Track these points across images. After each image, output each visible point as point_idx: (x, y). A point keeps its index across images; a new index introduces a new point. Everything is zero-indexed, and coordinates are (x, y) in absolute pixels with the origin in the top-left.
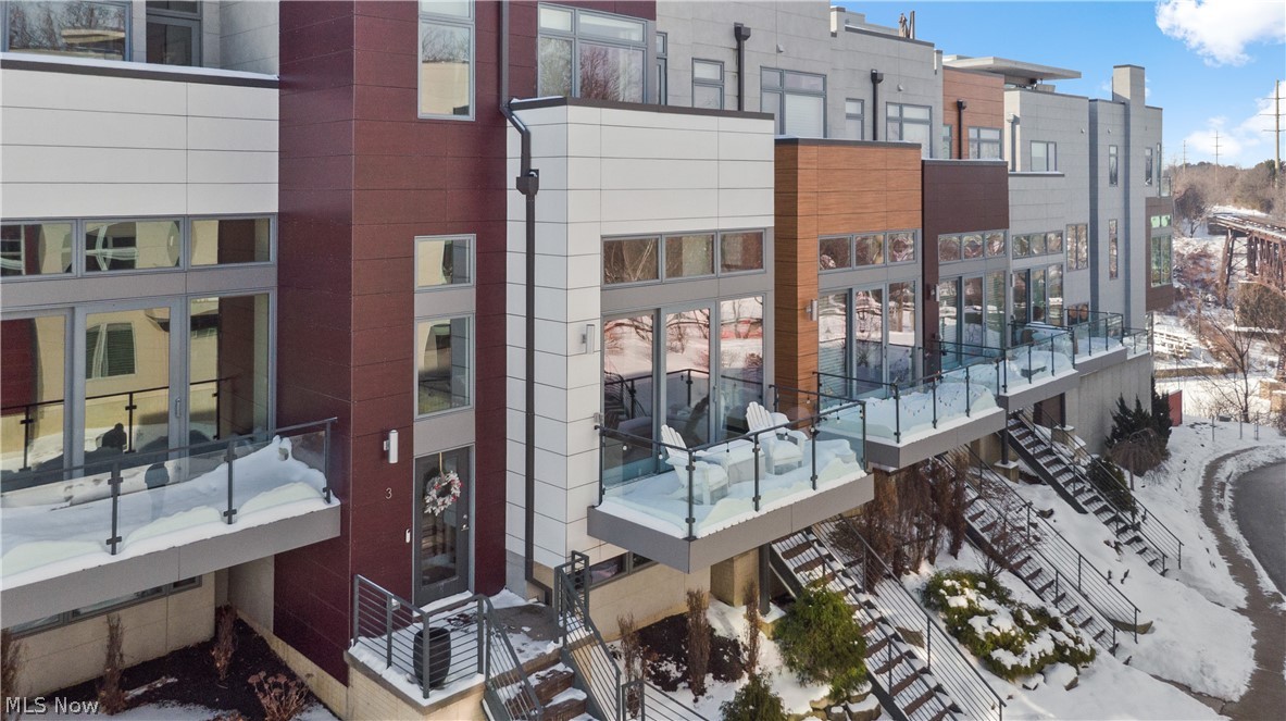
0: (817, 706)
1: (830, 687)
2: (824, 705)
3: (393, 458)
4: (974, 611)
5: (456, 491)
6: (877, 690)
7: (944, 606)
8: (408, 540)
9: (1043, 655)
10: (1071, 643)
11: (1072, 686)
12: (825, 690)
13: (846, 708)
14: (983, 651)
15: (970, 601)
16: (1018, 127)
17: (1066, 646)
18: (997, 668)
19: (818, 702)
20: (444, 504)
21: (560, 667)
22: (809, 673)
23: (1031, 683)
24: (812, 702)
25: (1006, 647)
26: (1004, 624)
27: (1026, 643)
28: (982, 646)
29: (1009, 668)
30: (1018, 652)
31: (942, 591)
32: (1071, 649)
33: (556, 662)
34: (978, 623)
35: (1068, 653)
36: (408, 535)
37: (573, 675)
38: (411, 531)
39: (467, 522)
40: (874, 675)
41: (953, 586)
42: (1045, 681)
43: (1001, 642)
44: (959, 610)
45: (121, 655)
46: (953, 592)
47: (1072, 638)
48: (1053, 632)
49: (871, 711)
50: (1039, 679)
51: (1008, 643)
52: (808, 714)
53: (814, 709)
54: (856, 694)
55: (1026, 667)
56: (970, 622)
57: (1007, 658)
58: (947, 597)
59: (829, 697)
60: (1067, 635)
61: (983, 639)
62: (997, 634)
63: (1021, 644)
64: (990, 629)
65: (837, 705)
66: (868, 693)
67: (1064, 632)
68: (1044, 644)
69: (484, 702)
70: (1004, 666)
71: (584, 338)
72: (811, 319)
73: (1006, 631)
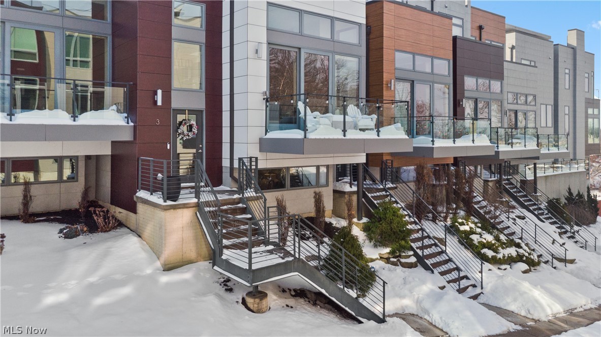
0: (382, 256)
1: (390, 249)
2: (386, 256)
3: (159, 103)
4: (472, 232)
5: (195, 130)
6: (416, 255)
7: (458, 230)
8: (168, 148)
9: (510, 255)
10: (527, 254)
11: (525, 272)
12: (388, 250)
13: (398, 260)
14: (477, 250)
15: (471, 228)
16: (514, 51)
17: (524, 255)
18: (484, 258)
19: (383, 254)
20: (189, 136)
21: (240, 205)
22: (379, 242)
23: (503, 267)
24: (380, 254)
25: (489, 249)
26: (489, 238)
27: (500, 248)
28: (476, 248)
29: (490, 257)
30: (496, 251)
31: (457, 224)
32: (526, 257)
33: (238, 203)
34: (475, 238)
35: (525, 258)
36: (168, 145)
37: (246, 208)
38: (170, 143)
39: (202, 149)
40: (415, 249)
41: (463, 222)
42: (510, 268)
43: (486, 246)
44: (465, 232)
45: (31, 197)
46: (462, 224)
47: (528, 252)
48: (517, 249)
49: (412, 263)
50: (508, 267)
51: (489, 246)
52: (377, 259)
53: (381, 258)
54: (404, 254)
55: (500, 258)
56: (470, 237)
57: (490, 253)
58: (459, 226)
59: (389, 253)
60: (525, 251)
61: (477, 244)
62: (485, 241)
63: (497, 247)
64: (481, 240)
65: (393, 258)
66: (411, 256)
67: (523, 249)
68: (512, 251)
69: (198, 213)
70: (488, 256)
71: (257, 52)
72: (391, 89)
73: (489, 241)
